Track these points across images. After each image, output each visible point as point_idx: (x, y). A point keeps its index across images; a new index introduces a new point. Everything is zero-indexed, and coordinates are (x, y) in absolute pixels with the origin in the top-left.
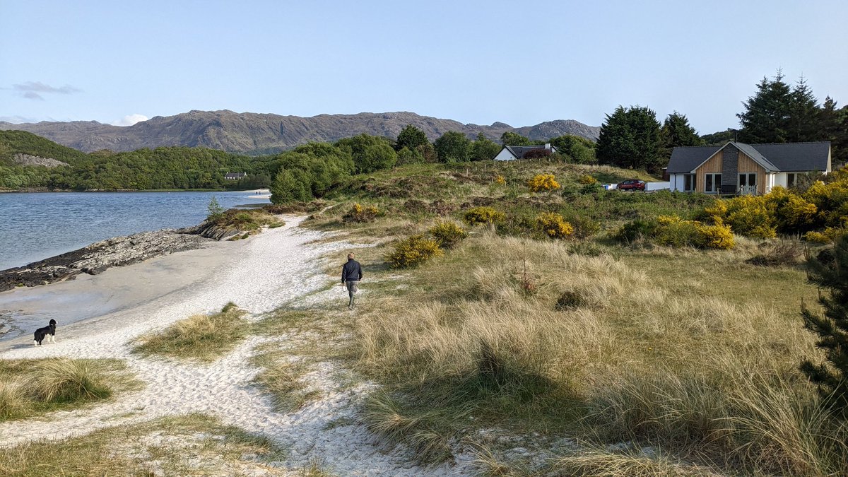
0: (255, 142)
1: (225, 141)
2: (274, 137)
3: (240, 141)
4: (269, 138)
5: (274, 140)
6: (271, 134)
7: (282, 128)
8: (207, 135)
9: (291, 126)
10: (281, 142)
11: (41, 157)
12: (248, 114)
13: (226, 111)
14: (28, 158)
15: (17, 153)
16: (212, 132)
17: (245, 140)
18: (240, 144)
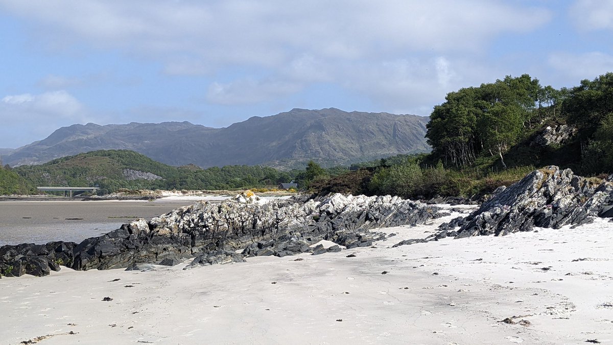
0: (361, 148)
1: (326, 147)
2: (385, 142)
3: (343, 146)
4: (378, 143)
5: (384, 146)
6: (381, 138)
7: (395, 130)
8: (306, 140)
9: (407, 127)
10: (392, 147)
11: (142, 172)
12: (356, 113)
13: (332, 109)
14: (133, 172)
15: (126, 168)
16: (312, 137)
17: (350, 145)
18: (343, 150)
